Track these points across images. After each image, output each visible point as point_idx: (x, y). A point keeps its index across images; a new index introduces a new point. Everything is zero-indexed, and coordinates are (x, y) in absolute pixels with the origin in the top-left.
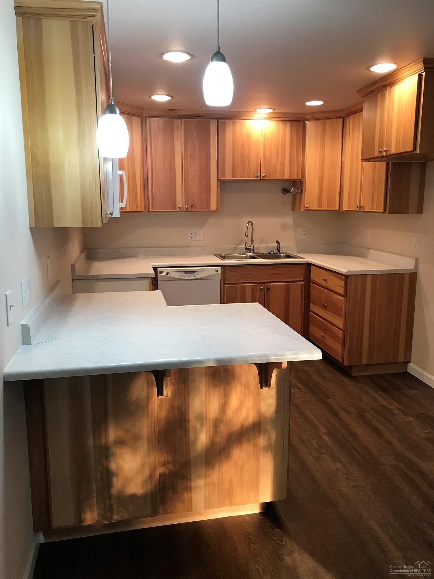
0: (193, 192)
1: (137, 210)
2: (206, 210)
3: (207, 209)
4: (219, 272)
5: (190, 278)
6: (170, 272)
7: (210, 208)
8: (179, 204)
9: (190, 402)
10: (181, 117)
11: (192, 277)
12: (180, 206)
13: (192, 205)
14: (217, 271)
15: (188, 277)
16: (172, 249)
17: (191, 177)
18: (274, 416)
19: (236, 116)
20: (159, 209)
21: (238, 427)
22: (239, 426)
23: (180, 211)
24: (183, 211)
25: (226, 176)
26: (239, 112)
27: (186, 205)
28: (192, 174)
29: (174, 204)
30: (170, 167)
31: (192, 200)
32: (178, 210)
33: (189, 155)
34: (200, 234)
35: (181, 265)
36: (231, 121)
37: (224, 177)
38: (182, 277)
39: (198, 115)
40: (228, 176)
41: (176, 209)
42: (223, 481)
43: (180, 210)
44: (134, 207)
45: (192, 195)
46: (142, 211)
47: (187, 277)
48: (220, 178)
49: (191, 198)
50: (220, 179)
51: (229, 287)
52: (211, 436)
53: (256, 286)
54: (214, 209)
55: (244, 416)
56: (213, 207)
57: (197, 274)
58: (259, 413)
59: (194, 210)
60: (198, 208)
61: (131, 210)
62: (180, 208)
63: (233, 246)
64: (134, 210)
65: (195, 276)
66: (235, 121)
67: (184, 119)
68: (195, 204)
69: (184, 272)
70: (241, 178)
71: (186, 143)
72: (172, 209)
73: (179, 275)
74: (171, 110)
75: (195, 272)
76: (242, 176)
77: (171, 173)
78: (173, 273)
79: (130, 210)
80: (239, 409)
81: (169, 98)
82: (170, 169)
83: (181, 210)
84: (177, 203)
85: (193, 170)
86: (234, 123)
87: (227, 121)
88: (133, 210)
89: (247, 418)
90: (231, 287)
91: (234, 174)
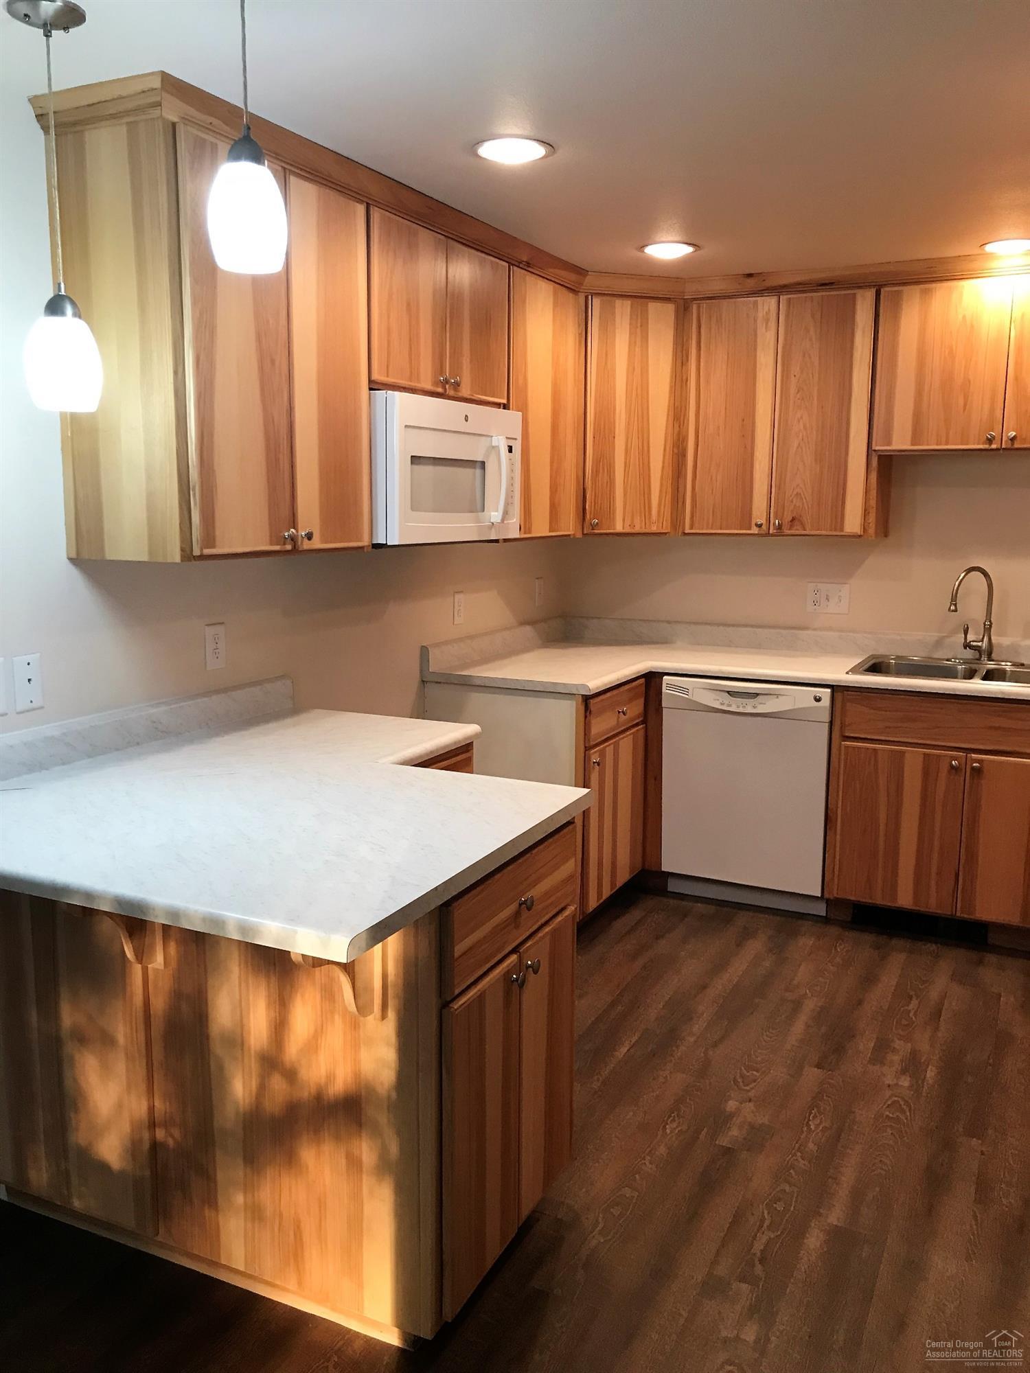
0: (798, 485)
1: (647, 531)
2: (831, 533)
3: (836, 530)
4: (826, 702)
5: (741, 710)
6: (693, 688)
7: (842, 529)
8: (759, 512)
9: (210, 996)
10: (778, 290)
11: (749, 706)
12: (762, 521)
13: (793, 519)
14: (818, 700)
15: (738, 707)
16: (759, 630)
17: (796, 445)
18: (394, 1095)
19: (935, 272)
20: (707, 529)
21: (310, 1093)
22: (313, 1091)
23: (761, 532)
24: (768, 534)
25: (894, 443)
26: (942, 261)
27: (776, 518)
28: (798, 437)
29: (745, 516)
30: (743, 420)
31: (795, 505)
32: (755, 530)
33: (793, 390)
34: (840, 596)
35: (722, 672)
36: (916, 289)
37: (889, 444)
38: (722, 704)
39: (823, 282)
40: (901, 442)
41: (750, 529)
42: (281, 1215)
43: (759, 530)
44: (637, 522)
45: (795, 493)
46: (666, 533)
47: (735, 705)
48: (876, 446)
49: (792, 502)
50: (877, 448)
51: (854, 748)
52: (254, 1094)
53: (939, 756)
54: (855, 531)
55: (323, 1072)
56: (853, 522)
57: (760, 702)
58: (357, 1075)
59: (797, 532)
60: (808, 526)
61: (628, 530)
62: (760, 526)
63: (933, 636)
64: (637, 529)
65: (754, 707)
66: (927, 286)
67: (785, 297)
68: (801, 516)
69: (728, 692)
70: (940, 444)
71: (785, 360)
72: (741, 529)
73: (715, 700)
74: (750, 275)
75: (755, 697)
76: (944, 440)
77: (743, 436)
78: (699, 692)
79: (623, 528)
80: (312, 1045)
81: (690, 249)
82: (743, 425)
83: (763, 532)
84: (755, 513)
85: (802, 427)
86: (926, 293)
87: (905, 289)
88: (633, 531)
89: (331, 1077)
90: (859, 748)
91: (916, 435)
